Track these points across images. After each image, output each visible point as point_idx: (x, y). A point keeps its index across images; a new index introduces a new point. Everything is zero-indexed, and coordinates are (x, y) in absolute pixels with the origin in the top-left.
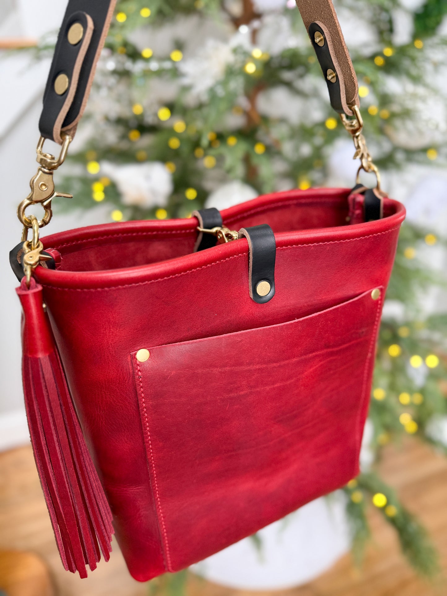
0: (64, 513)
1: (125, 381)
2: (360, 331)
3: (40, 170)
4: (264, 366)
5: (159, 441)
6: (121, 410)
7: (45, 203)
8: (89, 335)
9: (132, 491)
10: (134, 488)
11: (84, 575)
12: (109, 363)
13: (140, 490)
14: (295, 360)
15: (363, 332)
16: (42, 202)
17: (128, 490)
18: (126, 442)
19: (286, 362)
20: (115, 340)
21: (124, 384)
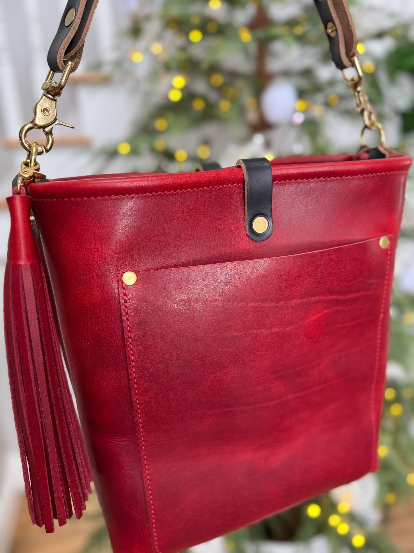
0: (32, 446)
1: (111, 305)
2: (370, 282)
3: (44, 95)
4: (261, 304)
5: (145, 380)
6: (105, 340)
7: (47, 129)
8: (74, 250)
9: (117, 443)
10: (119, 440)
11: (50, 529)
12: (94, 284)
13: (125, 442)
14: (294, 302)
15: (372, 284)
16: (43, 127)
17: (112, 442)
18: (110, 380)
19: (284, 303)
20: (100, 257)
21: (109, 309)
